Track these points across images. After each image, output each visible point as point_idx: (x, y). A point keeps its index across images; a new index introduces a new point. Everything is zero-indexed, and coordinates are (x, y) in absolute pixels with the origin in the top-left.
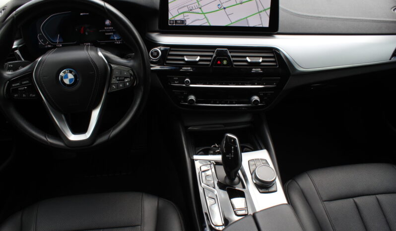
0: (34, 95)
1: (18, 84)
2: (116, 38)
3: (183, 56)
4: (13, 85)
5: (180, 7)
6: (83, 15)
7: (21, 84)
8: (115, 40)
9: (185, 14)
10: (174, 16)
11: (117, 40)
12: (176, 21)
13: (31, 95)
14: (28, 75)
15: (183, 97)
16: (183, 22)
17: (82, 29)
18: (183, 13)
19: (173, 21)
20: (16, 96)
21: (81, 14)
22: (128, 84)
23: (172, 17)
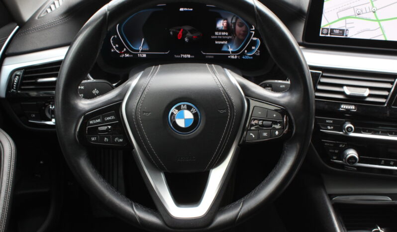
0: (121, 140)
1: (99, 121)
2: (230, 50)
3: (341, 86)
4: (91, 122)
5: (341, 9)
6: (184, 11)
7: (103, 121)
8: (229, 52)
9: (348, 20)
10: (330, 22)
11: (232, 52)
12: (332, 30)
13: (116, 139)
14: (114, 107)
15: (337, 151)
16: (342, 31)
17: (180, 33)
18: (345, 18)
19: (328, 29)
20: (93, 139)
21: (181, 9)
22: (277, 133)
23: (327, 23)
